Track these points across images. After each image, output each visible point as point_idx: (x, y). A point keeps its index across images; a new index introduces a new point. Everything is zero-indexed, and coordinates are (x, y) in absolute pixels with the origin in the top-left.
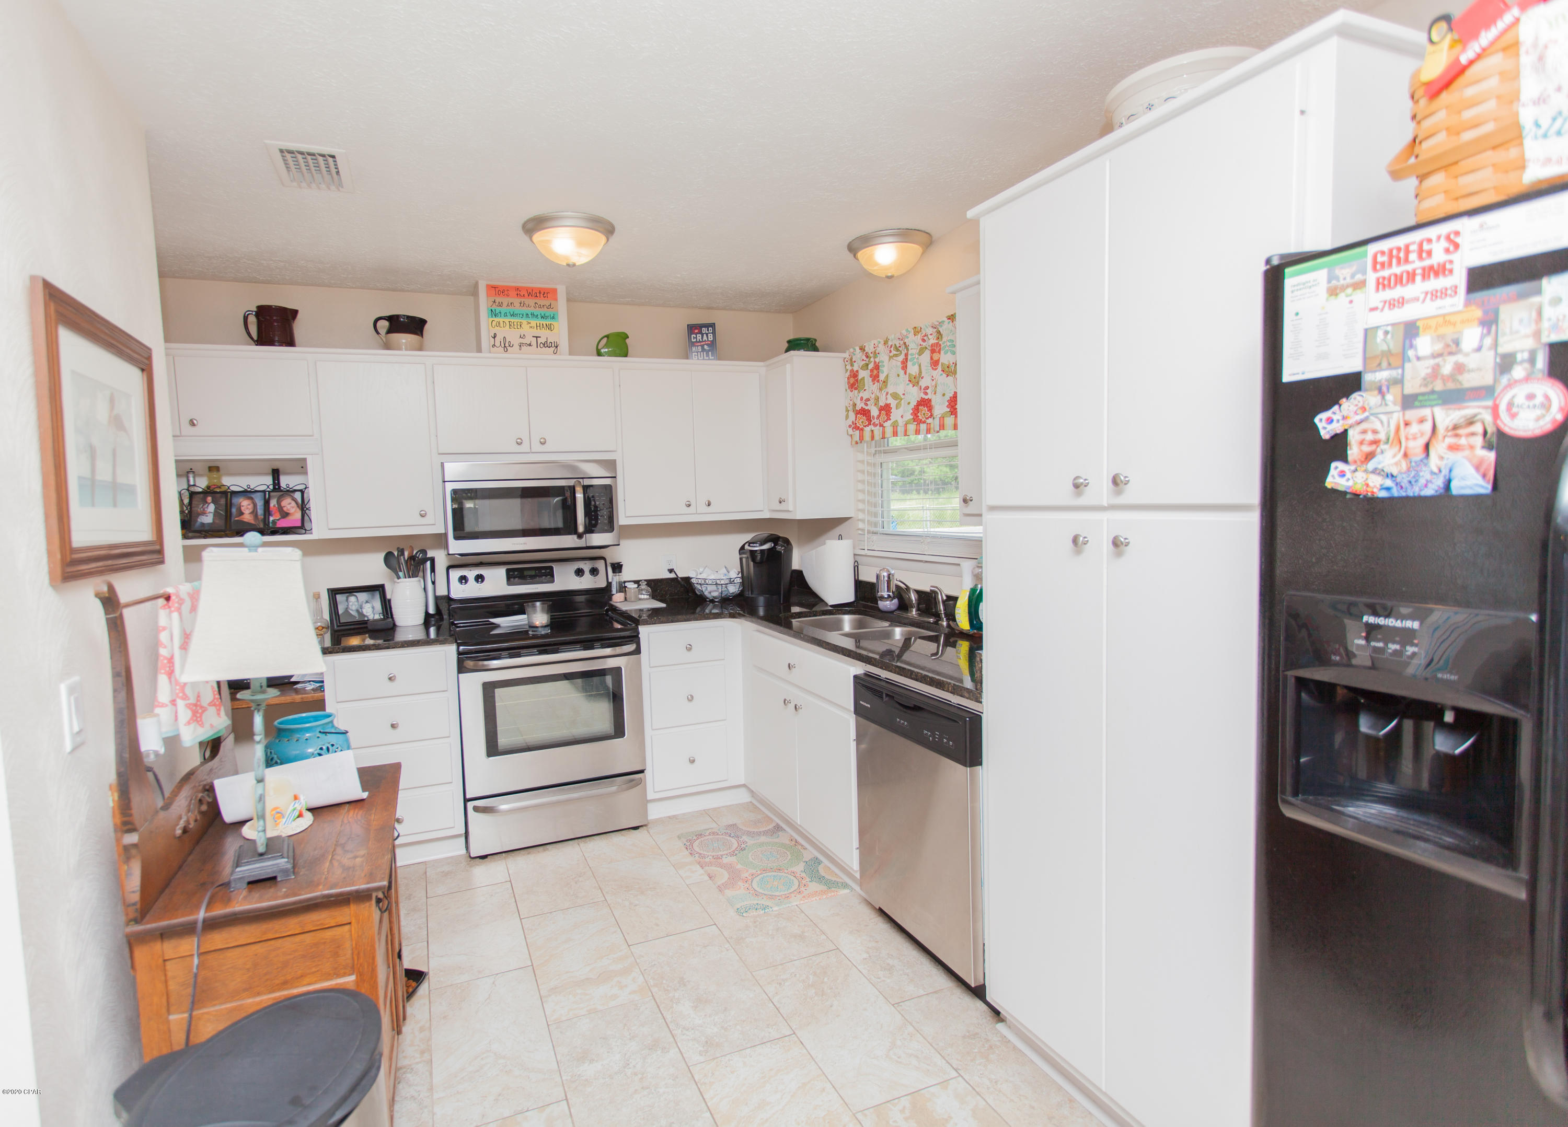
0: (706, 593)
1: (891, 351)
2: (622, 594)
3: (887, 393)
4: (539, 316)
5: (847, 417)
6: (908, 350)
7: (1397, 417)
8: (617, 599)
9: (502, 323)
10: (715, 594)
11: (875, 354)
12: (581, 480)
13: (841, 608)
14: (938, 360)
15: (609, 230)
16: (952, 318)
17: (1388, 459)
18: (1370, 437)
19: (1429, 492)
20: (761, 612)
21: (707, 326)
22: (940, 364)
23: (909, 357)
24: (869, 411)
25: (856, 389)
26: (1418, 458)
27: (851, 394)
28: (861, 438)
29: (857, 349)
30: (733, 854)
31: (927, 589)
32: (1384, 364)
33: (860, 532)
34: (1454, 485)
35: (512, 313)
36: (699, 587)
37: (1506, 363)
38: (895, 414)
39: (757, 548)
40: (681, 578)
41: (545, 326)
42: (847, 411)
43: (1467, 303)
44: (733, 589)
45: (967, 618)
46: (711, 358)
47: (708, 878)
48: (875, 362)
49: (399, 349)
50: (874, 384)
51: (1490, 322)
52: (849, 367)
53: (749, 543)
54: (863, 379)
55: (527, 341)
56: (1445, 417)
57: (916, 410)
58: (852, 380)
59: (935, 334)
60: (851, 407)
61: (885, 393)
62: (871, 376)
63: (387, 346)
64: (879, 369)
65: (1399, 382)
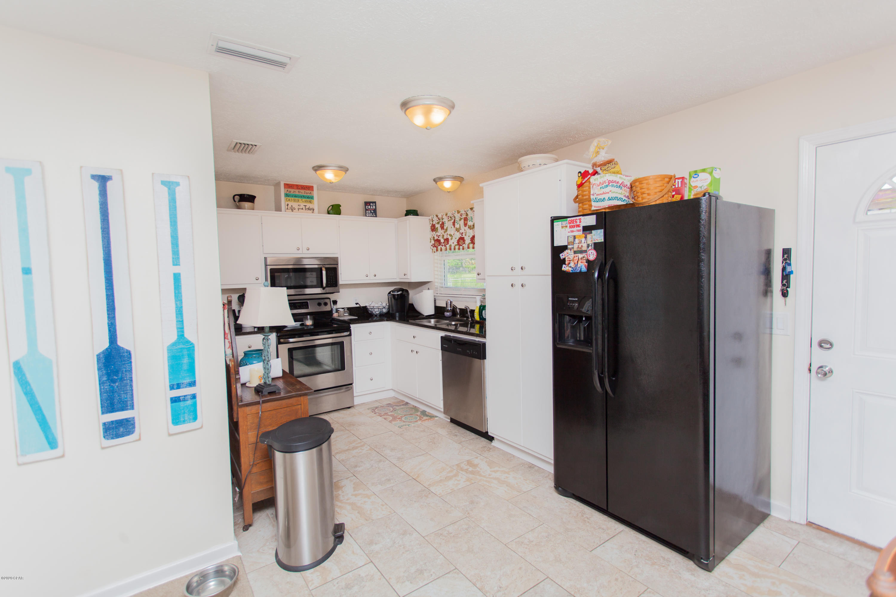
0: (374, 312)
1: (448, 218)
2: (337, 313)
3: (447, 234)
4: (306, 197)
5: (431, 242)
6: (455, 218)
7: (573, 255)
8: (335, 315)
9: (291, 199)
10: (378, 313)
11: (443, 219)
12: (324, 265)
13: (429, 317)
14: (467, 223)
15: (346, 170)
16: (471, 209)
17: (572, 264)
18: (569, 259)
19: (578, 271)
20: (397, 319)
21: (373, 203)
22: (467, 225)
23: (456, 221)
24: (440, 240)
25: (434, 231)
26: (576, 264)
27: (432, 233)
28: (437, 250)
29: (435, 216)
30: (392, 412)
31: (463, 308)
32: (571, 244)
33: (436, 287)
34: (582, 270)
35: (295, 196)
36: (371, 310)
37: (588, 246)
38: (451, 242)
39: (396, 293)
40: (362, 307)
41: (308, 201)
42: (431, 239)
43: (583, 233)
44: (385, 311)
45: (478, 316)
46: (374, 216)
47: (384, 419)
48: (442, 222)
49: (245, 209)
50: (442, 230)
51: (586, 237)
52: (431, 223)
53: (393, 291)
54: (437, 228)
55: (301, 207)
56: (580, 256)
57: (458, 241)
58: (433, 228)
59: (465, 214)
60: (432, 238)
61: (446, 234)
62: (440, 227)
63: (239, 207)
64: (444, 224)
65: (573, 248)
